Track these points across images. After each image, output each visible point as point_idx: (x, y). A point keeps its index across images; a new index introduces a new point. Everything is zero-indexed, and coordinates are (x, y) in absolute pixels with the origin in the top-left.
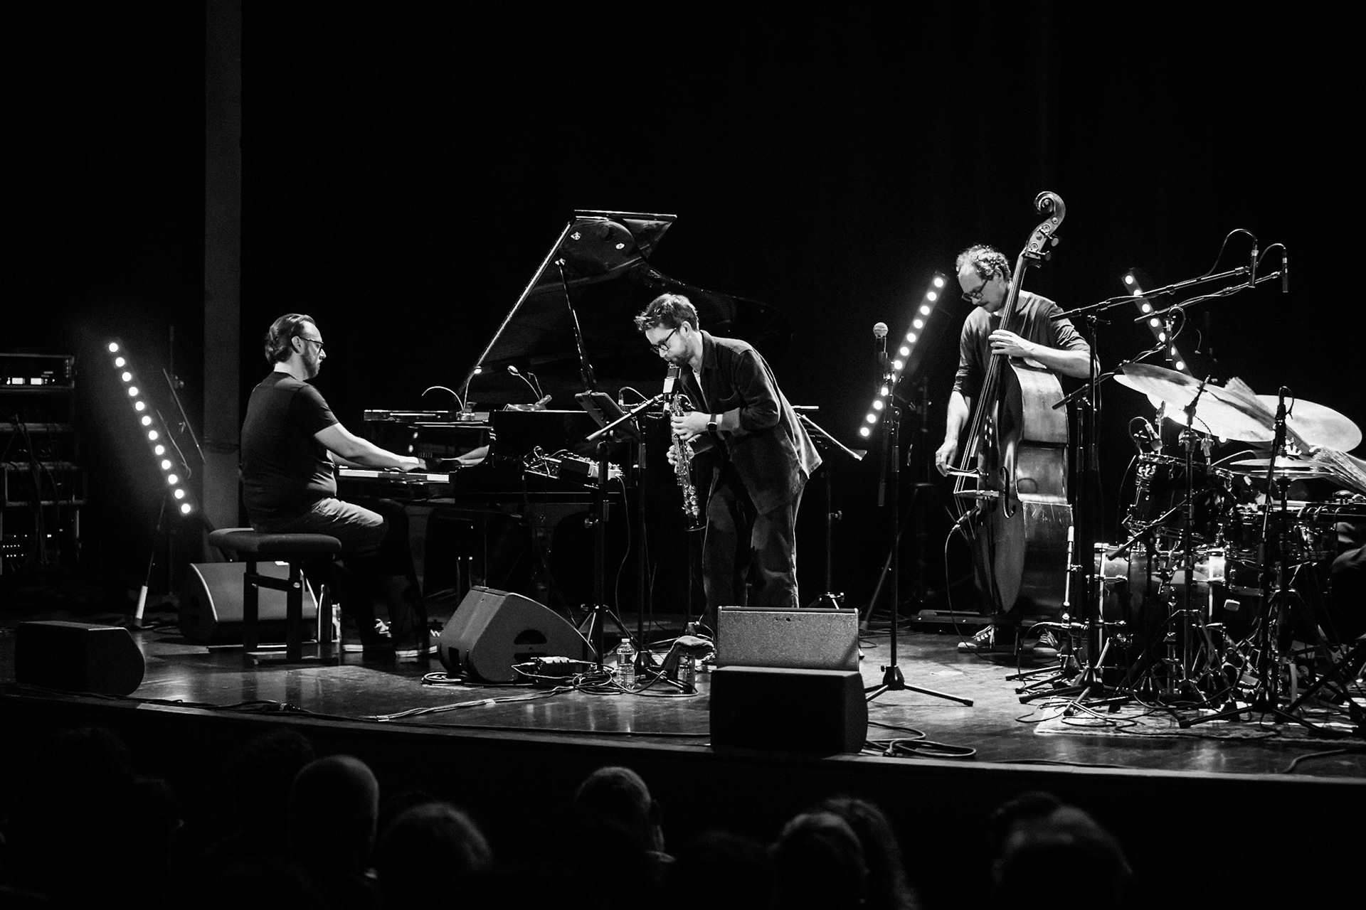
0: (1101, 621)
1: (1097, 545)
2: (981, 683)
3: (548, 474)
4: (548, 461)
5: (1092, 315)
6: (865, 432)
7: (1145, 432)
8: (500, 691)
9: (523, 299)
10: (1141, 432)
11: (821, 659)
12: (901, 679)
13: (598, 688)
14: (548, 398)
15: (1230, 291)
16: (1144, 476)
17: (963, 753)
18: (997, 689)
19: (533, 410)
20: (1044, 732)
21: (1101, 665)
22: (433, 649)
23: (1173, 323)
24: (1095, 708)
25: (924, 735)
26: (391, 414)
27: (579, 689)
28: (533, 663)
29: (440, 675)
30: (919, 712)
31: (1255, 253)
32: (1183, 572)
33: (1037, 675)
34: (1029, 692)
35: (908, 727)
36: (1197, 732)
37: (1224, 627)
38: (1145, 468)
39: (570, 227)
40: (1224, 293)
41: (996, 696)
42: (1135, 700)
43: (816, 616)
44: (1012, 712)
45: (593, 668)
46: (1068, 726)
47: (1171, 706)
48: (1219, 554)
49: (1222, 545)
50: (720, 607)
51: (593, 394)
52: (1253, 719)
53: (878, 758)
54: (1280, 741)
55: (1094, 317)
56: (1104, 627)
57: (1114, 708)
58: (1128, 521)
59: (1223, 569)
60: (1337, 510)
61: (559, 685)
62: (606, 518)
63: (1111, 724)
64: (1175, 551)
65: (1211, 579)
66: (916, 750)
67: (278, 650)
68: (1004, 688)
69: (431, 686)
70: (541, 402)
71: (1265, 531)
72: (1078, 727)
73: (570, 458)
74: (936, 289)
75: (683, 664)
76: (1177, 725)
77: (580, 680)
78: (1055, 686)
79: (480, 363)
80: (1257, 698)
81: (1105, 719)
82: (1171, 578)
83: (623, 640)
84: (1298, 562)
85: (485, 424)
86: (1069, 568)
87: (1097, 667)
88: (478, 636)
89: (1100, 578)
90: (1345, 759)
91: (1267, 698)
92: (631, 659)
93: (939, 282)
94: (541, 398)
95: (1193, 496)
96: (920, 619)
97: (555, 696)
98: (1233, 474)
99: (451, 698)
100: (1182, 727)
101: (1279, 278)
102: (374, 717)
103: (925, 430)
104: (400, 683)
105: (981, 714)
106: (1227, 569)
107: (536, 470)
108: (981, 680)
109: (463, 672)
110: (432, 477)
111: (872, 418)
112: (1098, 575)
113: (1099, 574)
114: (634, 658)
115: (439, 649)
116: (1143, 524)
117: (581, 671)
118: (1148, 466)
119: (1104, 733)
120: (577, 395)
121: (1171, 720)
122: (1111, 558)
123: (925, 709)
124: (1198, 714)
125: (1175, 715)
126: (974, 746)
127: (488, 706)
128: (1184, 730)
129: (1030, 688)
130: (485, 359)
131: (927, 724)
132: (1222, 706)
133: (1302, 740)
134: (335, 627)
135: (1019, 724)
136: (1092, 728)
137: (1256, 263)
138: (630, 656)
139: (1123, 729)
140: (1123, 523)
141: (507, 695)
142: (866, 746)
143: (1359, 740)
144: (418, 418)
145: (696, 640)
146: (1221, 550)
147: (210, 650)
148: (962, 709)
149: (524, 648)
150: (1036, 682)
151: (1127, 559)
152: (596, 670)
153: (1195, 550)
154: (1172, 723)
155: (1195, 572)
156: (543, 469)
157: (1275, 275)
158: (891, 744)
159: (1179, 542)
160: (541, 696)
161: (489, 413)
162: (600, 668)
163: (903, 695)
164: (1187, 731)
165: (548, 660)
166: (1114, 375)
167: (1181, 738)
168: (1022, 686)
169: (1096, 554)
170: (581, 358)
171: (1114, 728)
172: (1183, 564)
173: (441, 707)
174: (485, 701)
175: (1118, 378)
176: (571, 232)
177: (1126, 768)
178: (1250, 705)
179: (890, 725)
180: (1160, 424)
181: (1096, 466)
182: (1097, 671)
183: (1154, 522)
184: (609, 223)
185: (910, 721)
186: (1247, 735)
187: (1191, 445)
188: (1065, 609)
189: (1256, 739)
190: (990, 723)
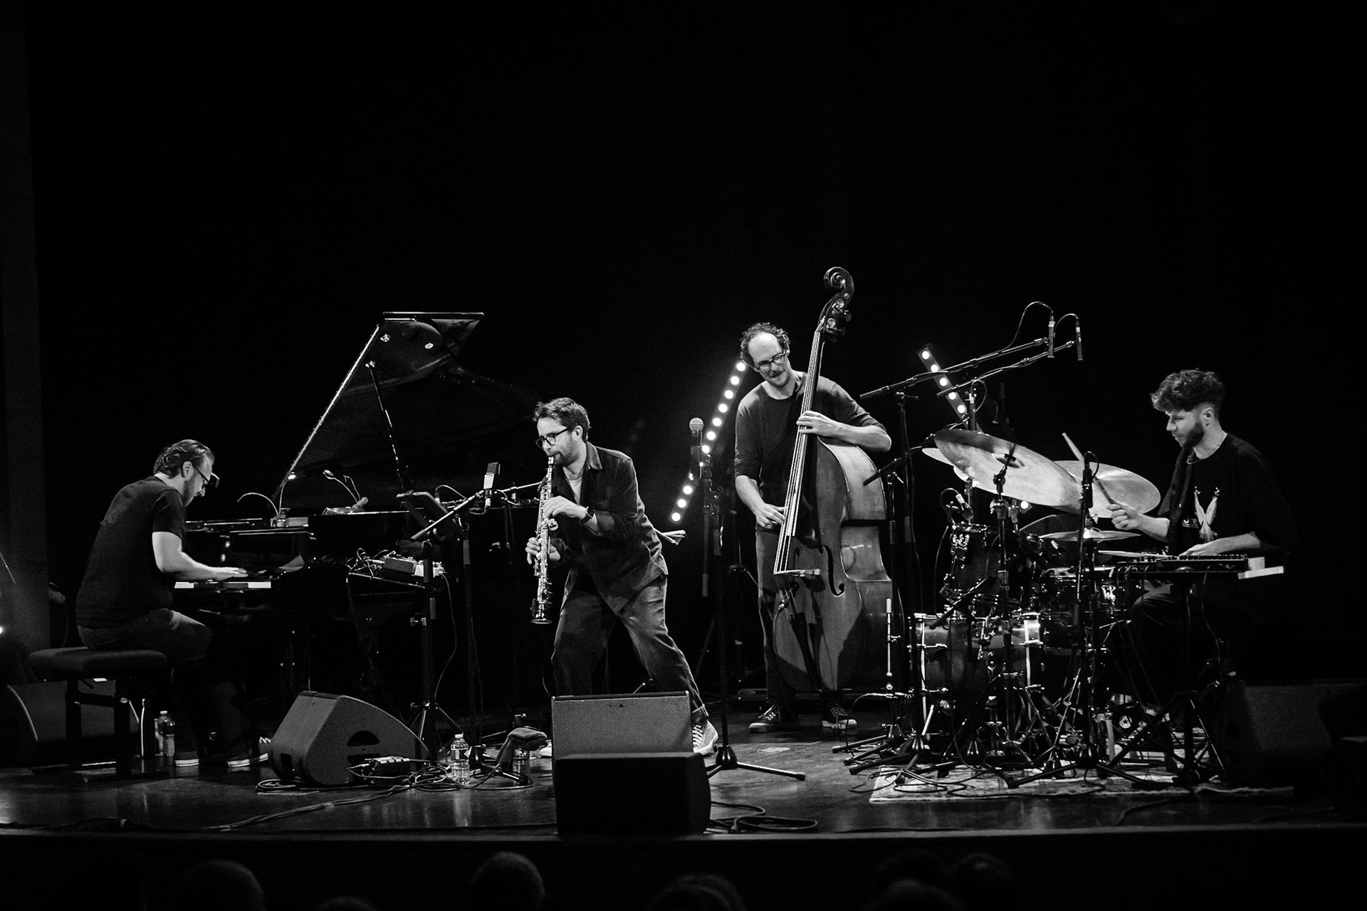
0: (924, 689)
1: (918, 615)
2: (809, 757)
3: (372, 576)
4: (371, 563)
5: (900, 392)
6: (676, 517)
7: (957, 503)
8: (335, 794)
9: (334, 403)
10: (952, 502)
11: (656, 742)
12: (734, 759)
13: (435, 784)
14: (364, 500)
15: (1027, 362)
16: (958, 545)
17: (805, 826)
18: (826, 762)
19: (351, 513)
20: (879, 801)
21: (926, 732)
22: (264, 757)
23: (975, 395)
24: (923, 774)
25: (764, 811)
26: (205, 524)
27: (415, 787)
28: (368, 765)
29: (274, 782)
30: (755, 788)
31: (1052, 325)
32: (1001, 637)
33: (862, 746)
34: (858, 763)
35: (746, 804)
36: (1026, 791)
37: (1043, 688)
38: (958, 538)
39: (379, 329)
40: (1022, 364)
41: (826, 769)
42: (962, 764)
43: (647, 700)
44: (843, 783)
45: (426, 766)
46: (901, 793)
47: (997, 768)
48: (1033, 618)
49: (1035, 609)
50: (554, 697)
51: (415, 494)
52: (1076, 776)
53: (721, 835)
54: (1105, 795)
55: (902, 393)
56: (927, 695)
57: (943, 773)
58: (946, 590)
59: (1038, 632)
60: (1147, 568)
61: (394, 784)
62: (433, 616)
63: (942, 789)
64: (992, 617)
65: (1028, 641)
66: (760, 826)
67: (107, 767)
68: (832, 761)
69: (266, 794)
70: (359, 503)
71: (1080, 592)
72: (911, 794)
73: (394, 558)
74: (738, 373)
75: (518, 756)
76: (1006, 785)
77: (416, 778)
78: (883, 755)
79: (292, 468)
80: (1081, 755)
81: (936, 785)
82: (989, 643)
83: (457, 736)
84: (1113, 621)
85: (306, 529)
86: (889, 640)
87: (923, 734)
88: (311, 741)
89: (922, 647)
90: (1168, 809)
91: (1090, 754)
92: (465, 754)
93: (741, 366)
94: (358, 500)
95: (1007, 562)
96: (740, 698)
97: (394, 796)
98: (1043, 539)
99: (288, 804)
100: (1010, 787)
101: (1074, 346)
102: (216, 827)
103: (734, 512)
104: (235, 792)
105: (815, 787)
106: (1041, 630)
107: (360, 572)
108: (808, 754)
109: (296, 777)
110: (252, 585)
111: (682, 503)
112: (918, 645)
113: (921, 643)
114: (468, 753)
115: (270, 756)
116: (960, 592)
117: (415, 769)
118: (961, 535)
119: (937, 799)
120: (399, 495)
121: (999, 781)
122: (932, 627)
123: (759, 786)
124: (1023, 775)
125: (1003, 777)
126: (817, 820)
127: (327, 810)
128: (1014, 790)
129: (859, 758)
130: (297, 464)
131: (764, 801)
132: (1045, 765)
133: (1126, 793)
134: (157, 742)
135: (854, 795)
136: (926, 794)
137: (1052, 334)
138: (465, 751)
139: (954, 793)
140: (941, 592)
141: (347, 798)
142: (710, 825)
143: (1180, 790)
144: (233, 526)
145: (530, 732)
146: (1035, 613)
147: (34, 771)
148: (795, 784)
149: (358, 750)
150: (863, 753)
151: (946, 627)
152: (430, 768)
153: (1011, 614)
154: (1001, 784)
155: (1012, 636)
156: (366, 571)
157: (1069, 344)
158: (735, 821)
159: (995, 608)
160: (380, 796)
161: (307, 518)
162: (435, 764)
163: (735, 774)
164: (1016, 791)
165: (382, 760)
166: (921, 449)
167: (1013, 798)
168: (850, 758)
169: (917, 624)
170: (397, 459)
171: (946, 792)
172: (1000, 629)
173: (282, 814)
174: (325, 804)
175: (927, 451)
176: (380, 334)
177: (963, 830)
178: (1073, 762)
179: (730, 803)
180: (969, 494)
181: (909, 537)
182: (924, 738)
183: (971, 590)
184: (415, 323)
185: (747, 798)
186: (1074, 791)
187: (1002, 512)
188: (889, 680)
189: (1082, 794)
190: (825, 795)
